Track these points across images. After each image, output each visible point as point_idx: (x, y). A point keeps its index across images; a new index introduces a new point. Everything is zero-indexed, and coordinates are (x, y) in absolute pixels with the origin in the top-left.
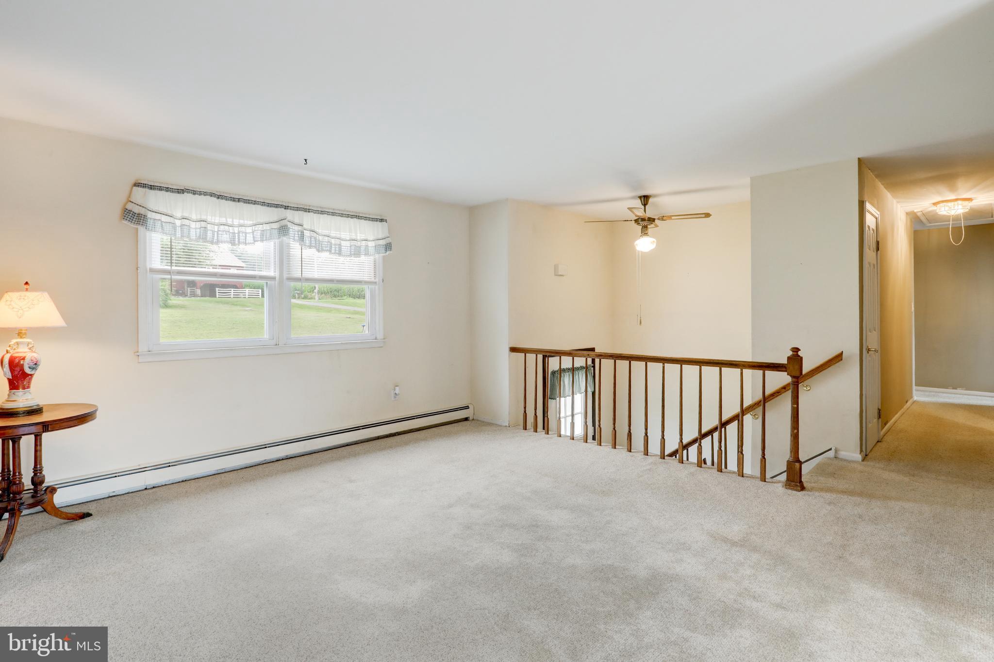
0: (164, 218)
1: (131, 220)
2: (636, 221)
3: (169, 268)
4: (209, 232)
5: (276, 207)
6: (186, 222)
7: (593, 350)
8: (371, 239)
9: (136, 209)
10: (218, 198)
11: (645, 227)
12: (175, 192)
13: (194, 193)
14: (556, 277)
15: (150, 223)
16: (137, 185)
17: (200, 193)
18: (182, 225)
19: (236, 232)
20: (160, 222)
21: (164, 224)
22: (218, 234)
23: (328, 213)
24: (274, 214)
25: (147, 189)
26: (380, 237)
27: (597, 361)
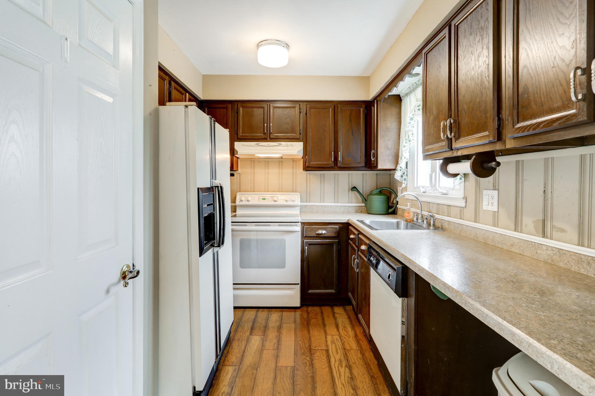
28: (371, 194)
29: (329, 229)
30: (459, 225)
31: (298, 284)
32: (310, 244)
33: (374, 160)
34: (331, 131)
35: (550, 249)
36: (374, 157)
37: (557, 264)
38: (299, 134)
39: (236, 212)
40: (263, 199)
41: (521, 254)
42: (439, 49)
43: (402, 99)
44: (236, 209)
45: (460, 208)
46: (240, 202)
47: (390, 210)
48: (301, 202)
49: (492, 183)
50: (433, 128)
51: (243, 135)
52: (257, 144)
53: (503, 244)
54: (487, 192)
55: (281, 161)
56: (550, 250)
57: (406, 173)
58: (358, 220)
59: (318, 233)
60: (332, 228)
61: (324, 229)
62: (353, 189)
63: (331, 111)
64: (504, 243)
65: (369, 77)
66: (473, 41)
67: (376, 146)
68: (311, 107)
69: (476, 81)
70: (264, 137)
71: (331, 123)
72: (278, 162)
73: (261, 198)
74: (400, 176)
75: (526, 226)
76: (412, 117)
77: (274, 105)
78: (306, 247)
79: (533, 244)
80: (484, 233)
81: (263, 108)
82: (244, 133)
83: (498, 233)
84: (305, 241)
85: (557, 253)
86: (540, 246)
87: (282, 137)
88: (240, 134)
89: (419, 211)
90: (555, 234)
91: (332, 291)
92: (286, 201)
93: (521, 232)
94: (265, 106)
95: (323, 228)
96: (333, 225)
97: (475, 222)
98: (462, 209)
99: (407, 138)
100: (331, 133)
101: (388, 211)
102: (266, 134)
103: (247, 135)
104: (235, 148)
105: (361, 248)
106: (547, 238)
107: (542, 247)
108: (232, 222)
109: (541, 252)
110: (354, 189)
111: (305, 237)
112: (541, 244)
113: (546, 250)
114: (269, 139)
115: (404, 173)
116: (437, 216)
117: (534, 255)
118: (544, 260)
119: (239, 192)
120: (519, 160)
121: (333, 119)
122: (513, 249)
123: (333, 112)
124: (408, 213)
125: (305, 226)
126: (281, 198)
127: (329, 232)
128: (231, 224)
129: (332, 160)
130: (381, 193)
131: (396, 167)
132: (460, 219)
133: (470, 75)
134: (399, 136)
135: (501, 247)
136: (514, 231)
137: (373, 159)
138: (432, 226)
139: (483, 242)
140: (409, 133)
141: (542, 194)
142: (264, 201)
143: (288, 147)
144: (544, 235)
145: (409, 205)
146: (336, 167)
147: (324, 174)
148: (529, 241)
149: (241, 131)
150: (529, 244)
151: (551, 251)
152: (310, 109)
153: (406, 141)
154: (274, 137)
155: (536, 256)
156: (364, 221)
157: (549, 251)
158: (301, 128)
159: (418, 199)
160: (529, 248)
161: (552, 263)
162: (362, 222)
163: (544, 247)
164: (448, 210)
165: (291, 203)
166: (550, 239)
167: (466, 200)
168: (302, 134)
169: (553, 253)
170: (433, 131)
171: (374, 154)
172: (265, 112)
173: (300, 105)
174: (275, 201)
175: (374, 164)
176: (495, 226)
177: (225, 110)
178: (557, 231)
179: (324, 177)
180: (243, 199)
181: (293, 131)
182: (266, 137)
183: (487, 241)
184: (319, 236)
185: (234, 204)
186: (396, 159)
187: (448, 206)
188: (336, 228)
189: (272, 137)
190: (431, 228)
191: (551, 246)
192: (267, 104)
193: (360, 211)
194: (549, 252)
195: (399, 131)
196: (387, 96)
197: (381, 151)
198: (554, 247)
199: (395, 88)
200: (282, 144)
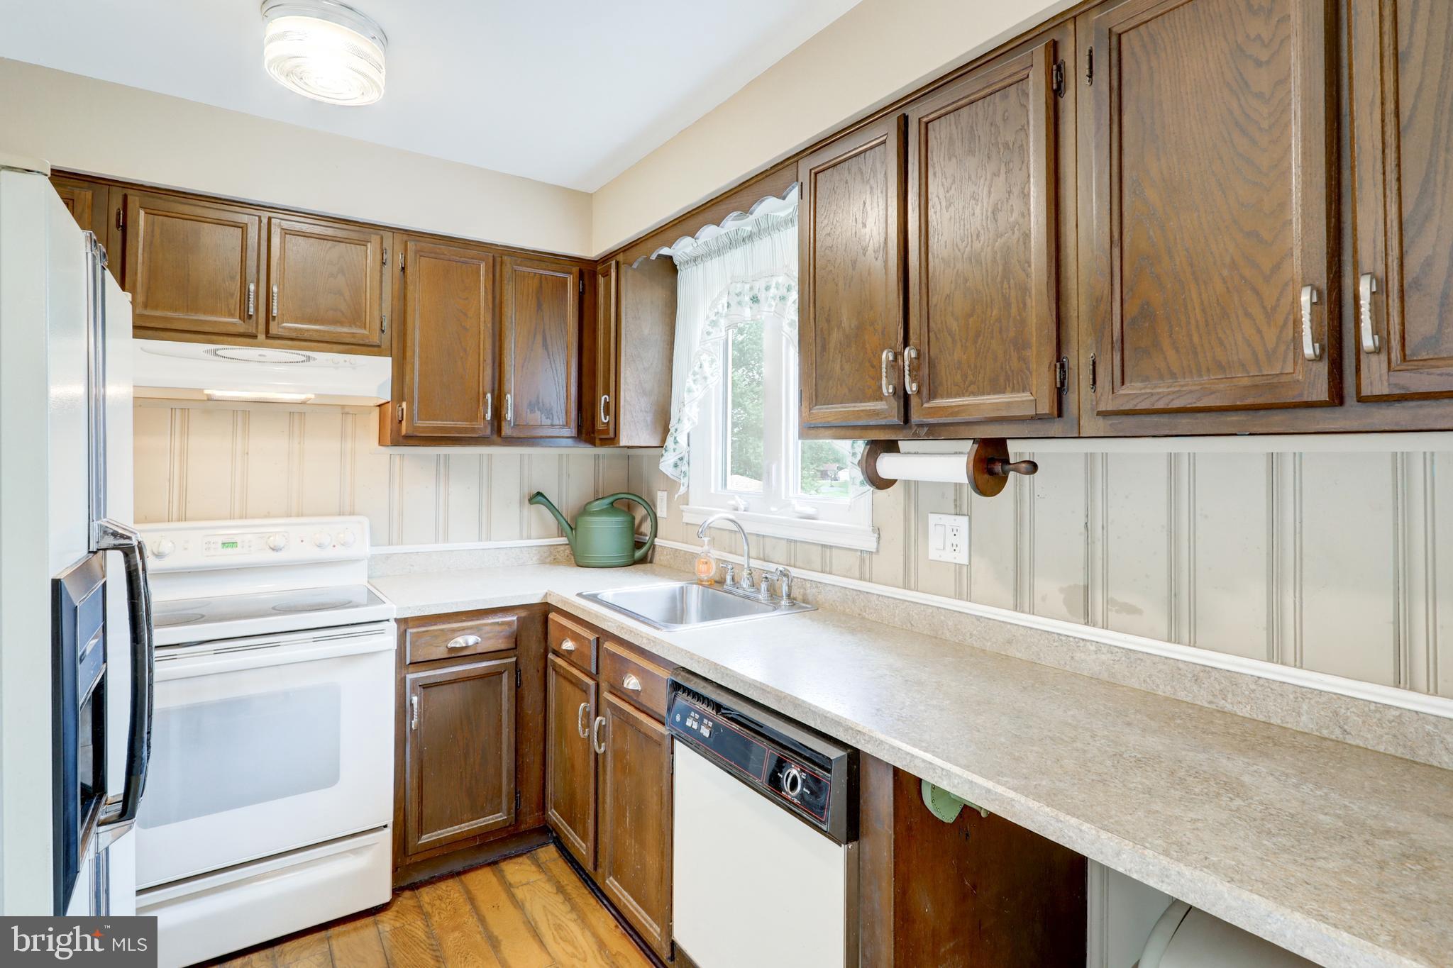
28: (584, 511)
29: (487, 628)
30: (859, 593)
31: (386, 824)
32: (426, 687)
33: (608, 422)
34: (482, 332)
35: (1104, 650)
36: (607, 413)
37: (1122, 682)
38: (378, 331)
40: (223, 544)
41: (1033, 661)
42: (860, 169)
43: (678, 267)
45: (859, 553)
47: (639, 554)
48: (372, 546)
49: (953, 498)
50: (841, 361)
52: (214, 353)
53: (985, 639)
54: (940, 518)
55: (299, 410)
56: (1105, 652)
57: (686, 459)
58: (579, 595)
59: (453, 646)
60: (498, 623)
61: (472, 630)
62: (534, 500)
63: (482, 272)
64: (988, 638)
65: (592, 195)
66: (977, 170)
67: (614, 383)
68: (419, 251)
69: (987, 267)
70: (242, 327)
71: (482, 309)
72: (290, 412)
73: (216, 542)
74: (672, 465)
75: (1044, 599)
76: (715, 318)
77: (286, 224)
78: (415, 699)
79: (1063, 638)
80: (932, 613)
81: (243, 227)
82: (156, 307)
83: (971, 615)
84: (410, 677)
85: (1123, 659)
86: (1082, 644)
87: (316, 337)
89: (742, 558)
90: (1113, 617)
91: (497, 818)
92: (320, 546)
93: (1032, 612)
94: (250, 220)
95: (468, 628)
96: (500, 615)
97: (906, 586)
98: (867, 556)
99: (696, 369)
100: (482, 337)
101: (633, 555)
102: (254, 318)
103: (170, 314)
105: (625, 686)
106: (1094, 626)
107: (1085, 646)
109: (1083, 656)
110: (537, 497)
111: (410, 664)
112: (1083, 640)
113: (1096, 652)
114: (264, 336)
115: (681, 459)
116: (794, 572)
117: (1065, 664)
118: (1092, 674)
120: (1022, 453)
121: (490, 297)
122: (1013, 651)
123: (491, 276)
124: (706, 563)
125: (409, 631)
126: (299, 536)
127: (490, 638)
129: (485, 416)
130: (613, 508)
131: (664, 440)
132: (862, 578)
133: (968, 249)
134: (671, 361)
135: (978, 647)
136: (1014, 610)
137: (605, 419)
138: (784, 598)
139: (929, 633)
140: (702, 358)
141: (1083, 529)
142: (229, 550)
143: (336, 369)
144: (1088, 620)
145: (706, 542)
146: (495, 437)
147: (447, 457)
148: (1054, 633)
149: (140, 298)
150: (1054, 640)
151: (1109, 655)
152: (415, 256)
153: (695, 378)
154: (280, 332)
155: (1071, 666)
156: (599, 597)
157: (1103, 653)
158: (387, 313)
159: (741, 529)
160: (1053, 648)
161: (1112, 680)
162: (593, 598)
163: (1092, 645)
164: (822, 558)
165: (341, 553)
166: (1103, 628)
167: (879, 534)
168: (387, 330)
169: (1112, 658)
170: (842, 369)
171: (607, 404)
172: (249, 242)
173: (382, 238)
174: (275, 548)
175: (607, 431)
176: (960, 598)
178: (1117, 612)
179: (447, 467)
181: (356, 318)
182: (252, 330)
183: (940, 633)
184: (456, 656)
186: (663, 421)
187: (824, 546)
188: (509, 624)
189: (273, 330)
190: (784, 602)
191: (1106, 644)
192: (260, 217)
193: (552, 557)
194: (1103, 657)
195: (670, 349)
196: (654, 257)
197: (628, 398)
198: (1116, 647)
199: (688, 240)
200: (315, 359)
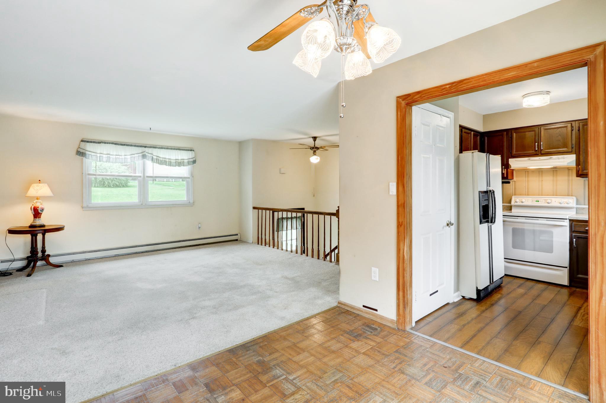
0: (93, 154)
1: (79, 155)
2: (311, 148)
3: (95, 173)
4: (111, 159)
5: (141, 147)
6: (102, 155)
7: (303, 209)
8: (186, 159)
9: (82, 151)
10: (115, 144)
11: (315, 151)
12: (97, 143)
13: (105, 143)
14: (280, 174)
15: (87, 156)
16: (82, 141)
17: (108, 143)
18: (100, 156)
19: (123, 158)
20: (91, 155)
21: (92, 156)
22: (115, 159)
23: (165, 148)
24: (140, 150)
25: (86, 143)
26: (191, 157)
27: (306, 215)
31: (566, 267)
32: (579, 238)
38: (571, 148)
39: (511, 210)
40: (536, 201)
44: (512, 208)
46: (515, 203)
48: (576, 205)
51: (516, 153)
52: (529, 159)
55: (555, 170)
59: (587, 229)
68: (584, 124)
70: (535, 153)
72: (552, 171)
73: (534, 201)
77: (545, 128)
78: (575, 240)
81: (535, 131)
84: (574, 234)
87: (553, 152)
88: (514, 152)
92: (560, 203)
94: (537, 129)
102: (538, 150)
103: (520, 153)
104: (509, 163)
108: (503, 216)
111: (574, 231)
114: (540, 154)
119: (515, 195)
125: (574, 223)
126: (555, 201)
128: (502, 216)
143: (559, 159)
149: (514, 150)
154: (545, 153)
158: (574, 143)
165: (565, 205)
168: (574, 147)
172: (536, 134)
173: (572, 124)
174: (548, 203)
177: (501, 137)
180: (518, 200)
181: (565, 146)
182: (537, 153)
185: (510, 204)
189: (543, 152)
200: (552, 158)
